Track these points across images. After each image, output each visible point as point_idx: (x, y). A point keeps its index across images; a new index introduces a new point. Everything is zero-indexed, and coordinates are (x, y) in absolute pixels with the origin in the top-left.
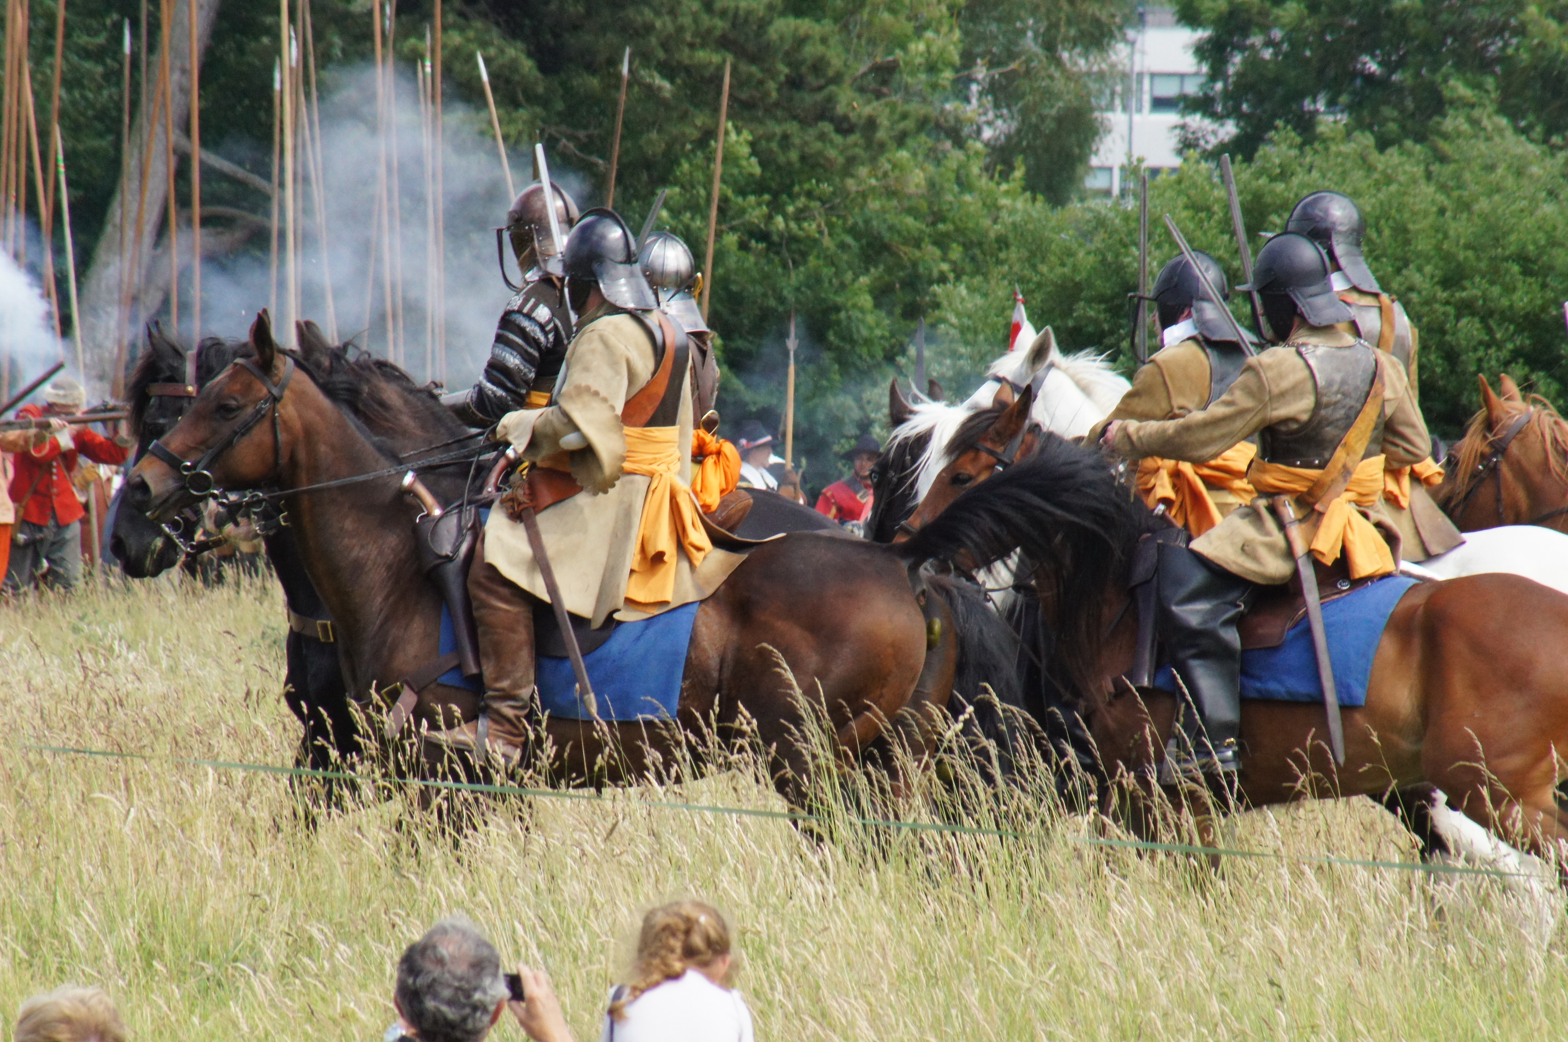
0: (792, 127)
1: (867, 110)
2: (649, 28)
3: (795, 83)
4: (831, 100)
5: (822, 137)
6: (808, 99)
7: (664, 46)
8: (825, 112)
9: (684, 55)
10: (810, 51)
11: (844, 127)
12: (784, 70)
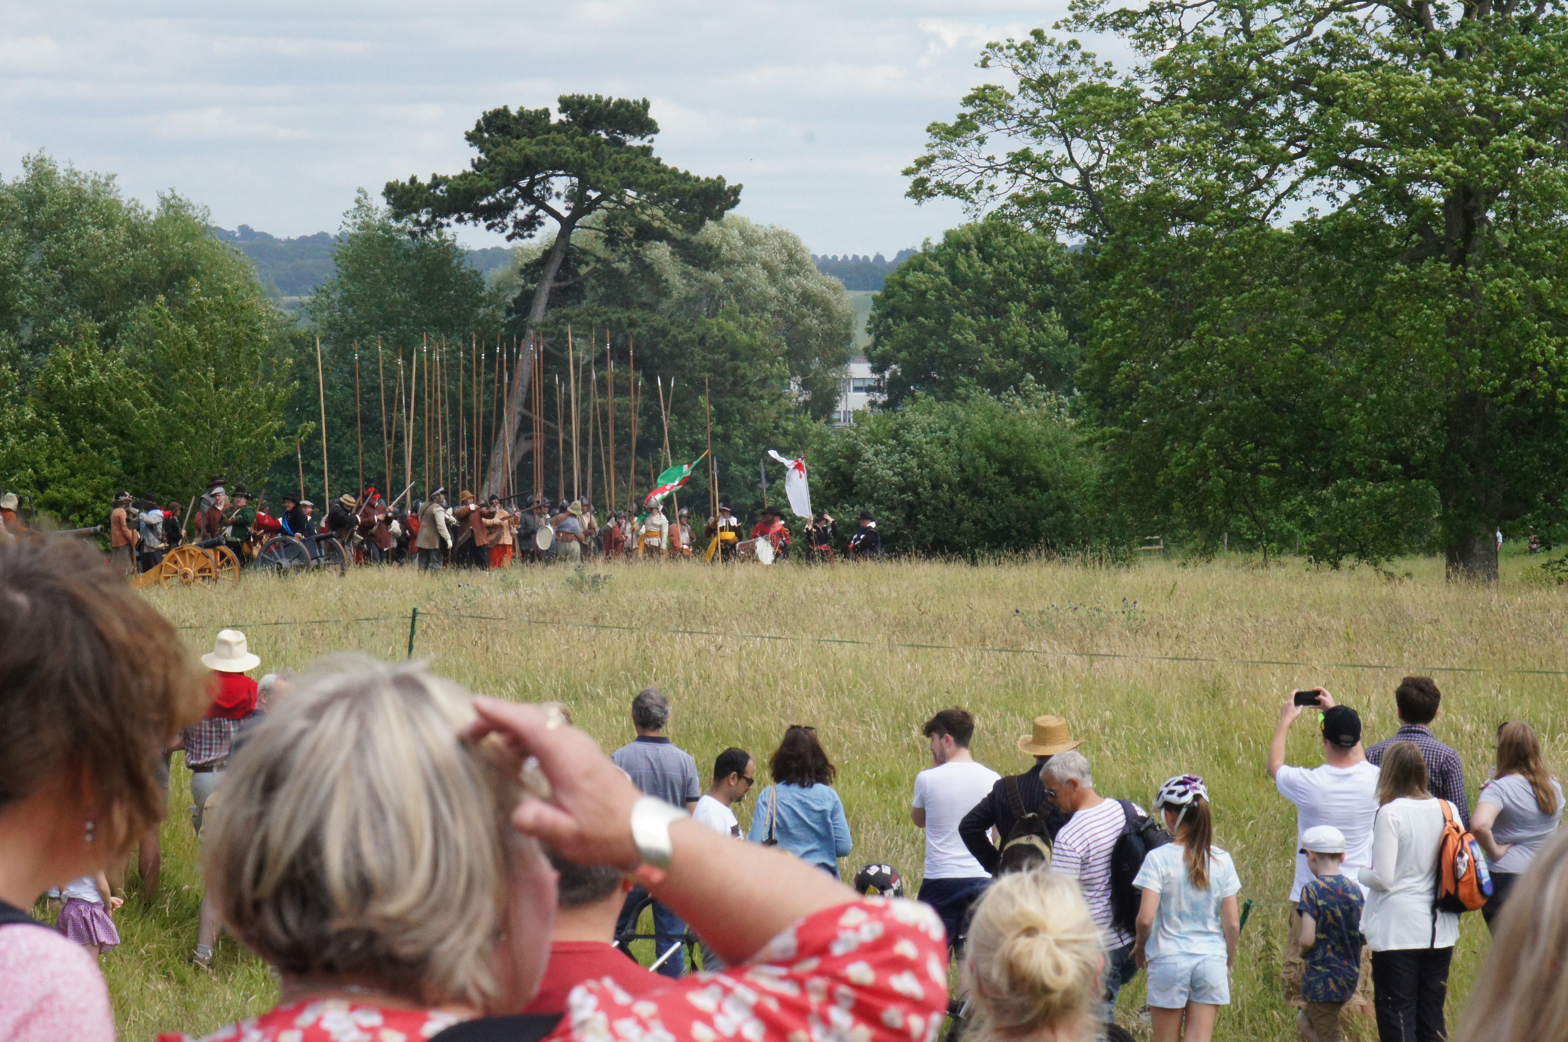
0: (734, 399)
1: (760, 393)
2: (684, 366)
3: (735, 384)
4: (747, 389)
5: (745, 402)
6: (739, 390)
7: (690, 372)
8: (745, 393)
9: (696, 375)
10: (741, 371)
11: (752, 399)
12: (731, 379)
